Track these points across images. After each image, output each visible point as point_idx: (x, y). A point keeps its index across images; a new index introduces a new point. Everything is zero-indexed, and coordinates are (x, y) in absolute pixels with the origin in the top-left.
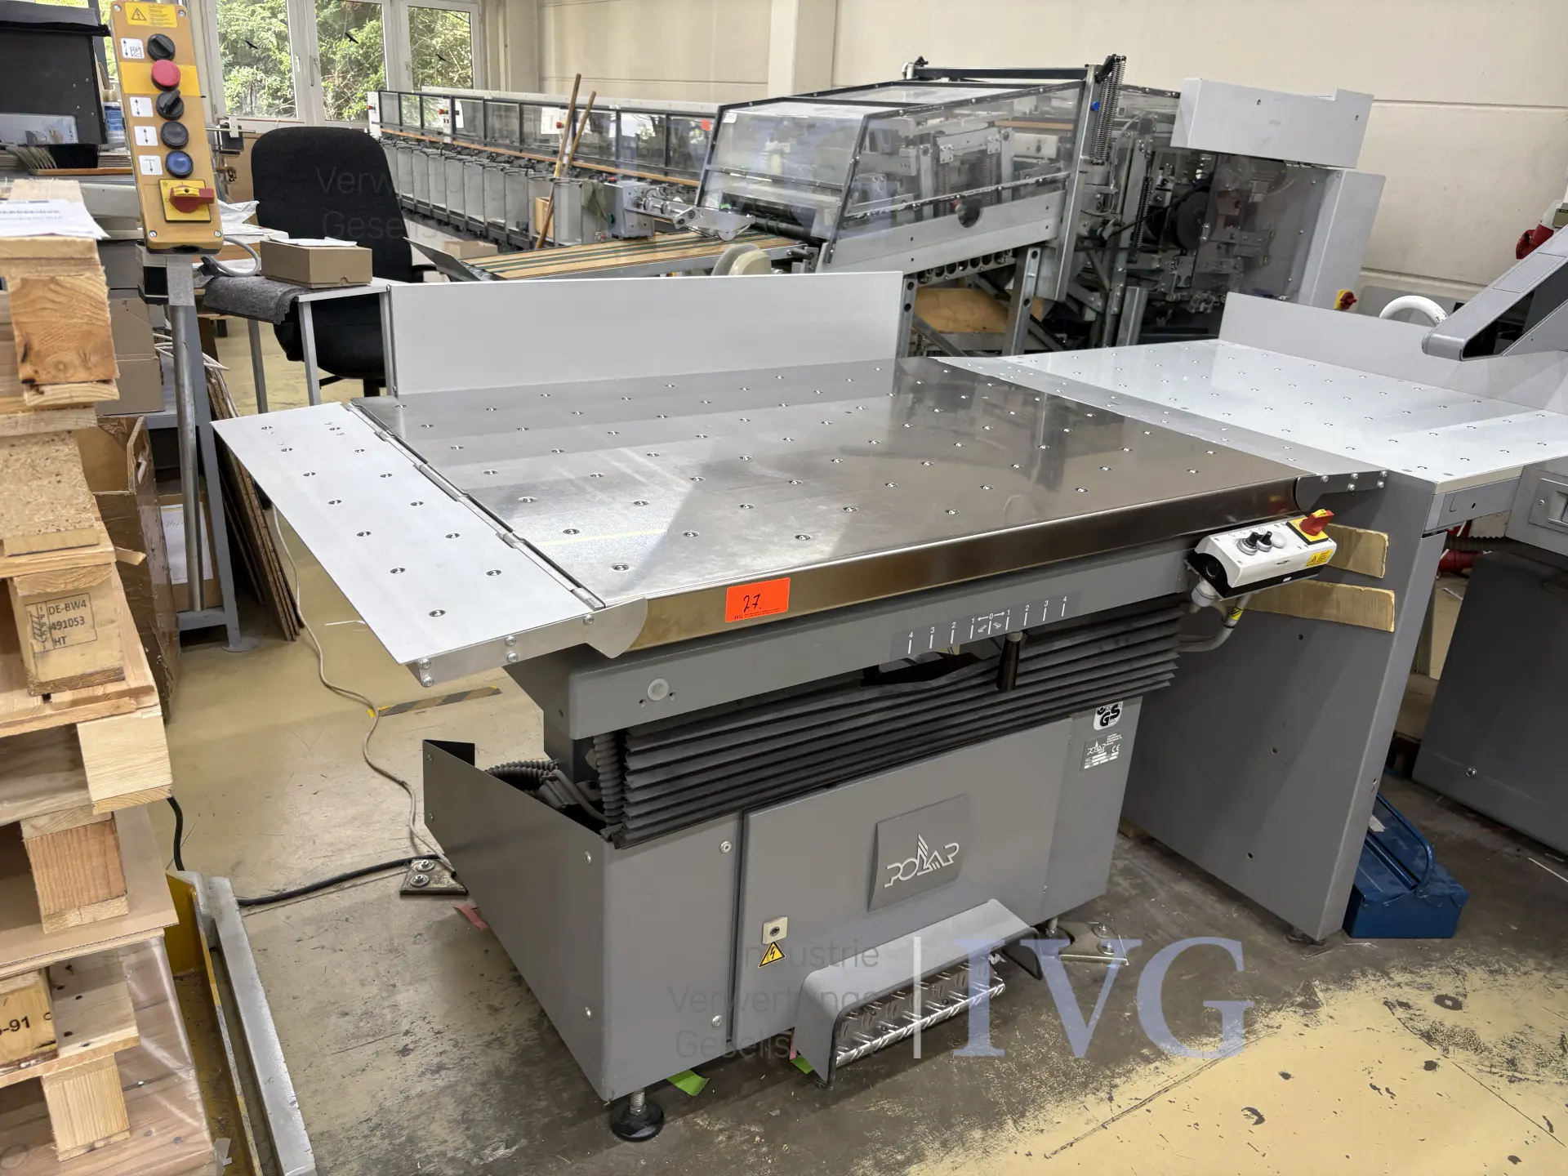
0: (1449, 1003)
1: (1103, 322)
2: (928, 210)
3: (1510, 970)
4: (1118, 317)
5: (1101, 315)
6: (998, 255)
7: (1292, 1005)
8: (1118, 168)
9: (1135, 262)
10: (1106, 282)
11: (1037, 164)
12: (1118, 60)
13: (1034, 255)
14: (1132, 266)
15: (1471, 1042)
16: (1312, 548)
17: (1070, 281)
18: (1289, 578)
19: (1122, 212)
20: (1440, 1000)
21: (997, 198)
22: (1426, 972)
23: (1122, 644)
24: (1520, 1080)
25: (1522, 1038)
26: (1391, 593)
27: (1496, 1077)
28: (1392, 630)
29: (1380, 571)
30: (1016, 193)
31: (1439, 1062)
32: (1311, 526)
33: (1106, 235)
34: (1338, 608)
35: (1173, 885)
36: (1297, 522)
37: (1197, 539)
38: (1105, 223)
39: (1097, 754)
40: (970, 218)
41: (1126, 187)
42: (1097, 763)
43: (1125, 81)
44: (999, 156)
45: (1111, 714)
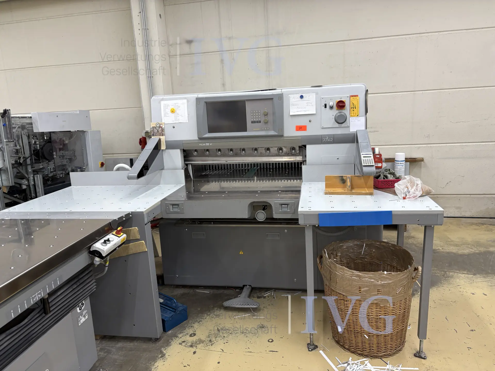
0: (193, 335)
1: (30, 188)
4: (34, 185)
5: (28, 186)
7: (159, 358)
8: (18, 141)
9: (34, 167)
10: (26, 176)
12: (8, 110)
14: (34, 169)
15: (201, 341)
16: (120, 238)
17: (14, 178)
18: (118, 248)
19: (24, 153)
20: (191, 336)
22: (185, 331)
24: (213, 344)
25: (210, 334)
26: (143, 241)
27: (209, 346)
28: (147, 250)
29: (138, 237)
31: (196, 351)
32: (118, 233)
33: (21, 162)
34: (132, 250)
35: (116, 346)
36: (114, 233)
37: (90, 247)
38: (20, 158)
39: (81, 319)
41: (23, 146)
42: (82, 322)
43: (12, 116)
45: (82, 306)
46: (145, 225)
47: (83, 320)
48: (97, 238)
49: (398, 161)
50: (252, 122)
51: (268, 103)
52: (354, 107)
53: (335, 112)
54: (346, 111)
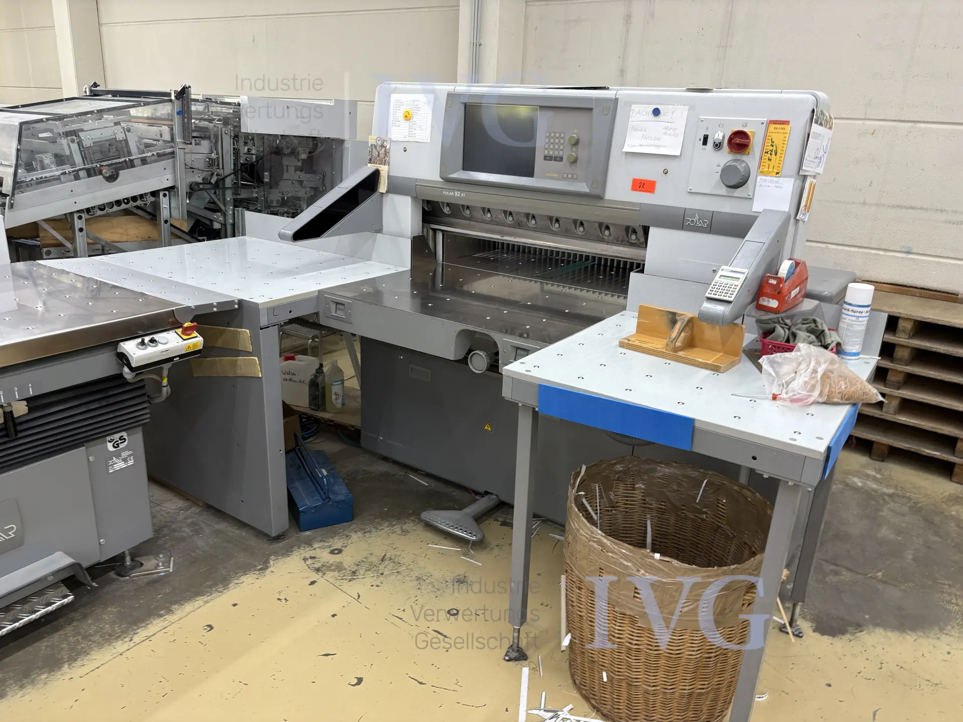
0: (336, 552)
1: (226, 229)
2: (82, 174)
3: (374, 530)
4: (233, 225)
5: (224, 225)
6: (142, 196)
7: (255, 571)
8: (216, 143)
9: (240, 195)
10: (222, 207)
11: (156, 145)
12: (187, 88)
13: (165, 195)
14: (237, 197)
15: (339, 567)
16: (186, 342)
18: (178, 358)
19: (223, 168)
20: (332, 552)
21: (131, 164)
22: (331, 540)
24: (355, 579)
25: (364, 560)
26: (256, 358)
27: (344, 581)
28: (260, 376)
29: (250, 349)
30: (144, 161)
31: (318, 581)
32: (186, 331)
33: (213, 181)
36: (179, 331)
38: (212, 174)
39: (116, 463)
40: (112, 178)
41: (222, 155)
42: (119, 469)
43: (193, 97)
44: (126, 141)
45: (120, 441)
46: (261, 329)
47: (120, 465)
48: (140, 332)
49: (850, 304)
50: (546, 158)
51: (582, 117)
52: (772, 151)
53: (725, 157)
54: (751, 160)
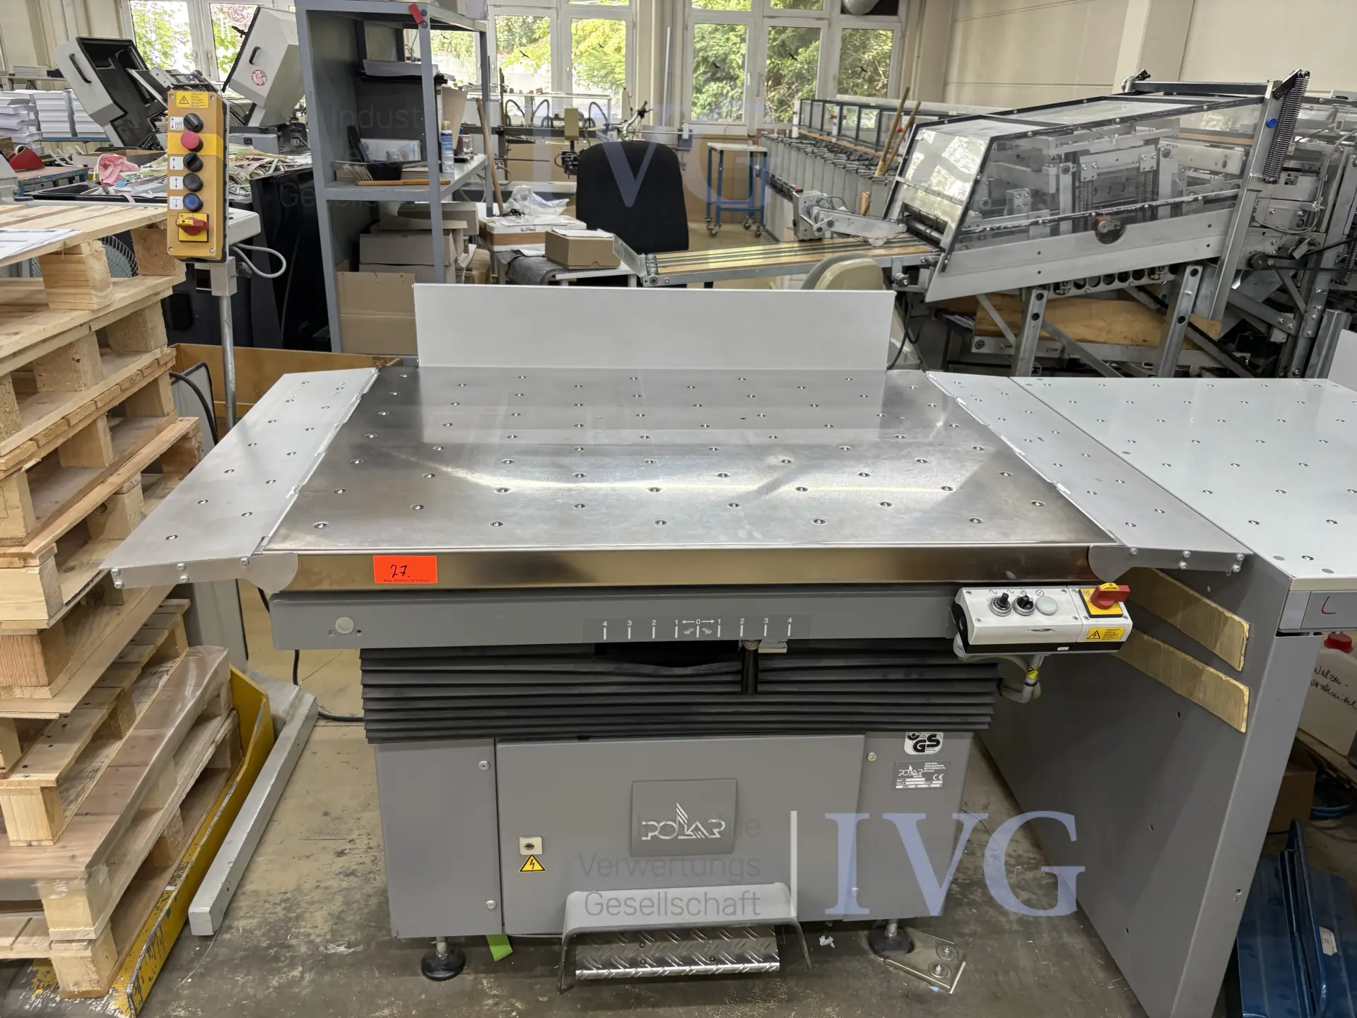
1: (1294, 347)
2: (1066, 225)
4: (1313, 341)
5: (1293, 338)
6: (1152, 271)
8: (1327, 184)
9: (1345, 284)
10: (1301, 304)
11: (1208, 181)
12: (1301, 76)
13: (1194, 273)
14: (1336, 287)
16: (1093, 621)
18: (1067, 648)
19: (1327, 231)
21: (1152, 215)
23: (914, 676)
26: (1246, 690)
29: (1239, 664)
30: (1176, 209)
32: (1101, 599)
33: (1297, 255)
34: (1205, 693)
36: (1089, 591)
38: (1300, 242)
39: (912, 777)
40: (1110, 237)
41: (1334, 205)
42: (914, 787)
43: (1307, 94)
44: (1155, 173)
45: (928, 743)
46: (1279, 634)
47: (916, 782)
48: (1010, 574)
